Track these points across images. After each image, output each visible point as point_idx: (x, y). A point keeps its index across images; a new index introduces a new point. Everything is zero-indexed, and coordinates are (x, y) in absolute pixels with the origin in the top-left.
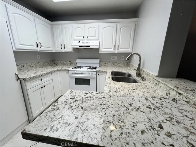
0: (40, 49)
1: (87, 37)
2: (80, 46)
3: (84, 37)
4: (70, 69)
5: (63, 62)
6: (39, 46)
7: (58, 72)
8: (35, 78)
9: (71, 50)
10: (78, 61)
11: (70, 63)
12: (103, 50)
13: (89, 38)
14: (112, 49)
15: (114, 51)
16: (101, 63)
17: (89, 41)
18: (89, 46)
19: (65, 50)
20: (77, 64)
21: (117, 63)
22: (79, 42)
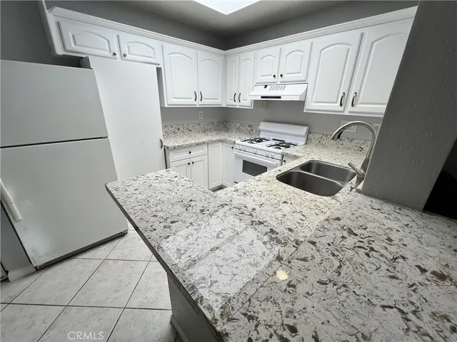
0: (201, 103)
1: (281, 75)
2: (262, 97)
3: (274, 76)
4: (238, 141)
5: (238, 125)
6: (199, 98)
7: (220, 144)
8: (180, 147)
9: (250, 105)
10: (263, 126)
11: (249, 129)
12: (312, 106)
13: (286, 77)
14: (336, 103)
15: (341, 109)
16: (310, 136)
17: (285, 83)
18: (280, 97)
19: (240, 104)
20: (261, 132)
21: (355, 141)
22: (266, 86)
